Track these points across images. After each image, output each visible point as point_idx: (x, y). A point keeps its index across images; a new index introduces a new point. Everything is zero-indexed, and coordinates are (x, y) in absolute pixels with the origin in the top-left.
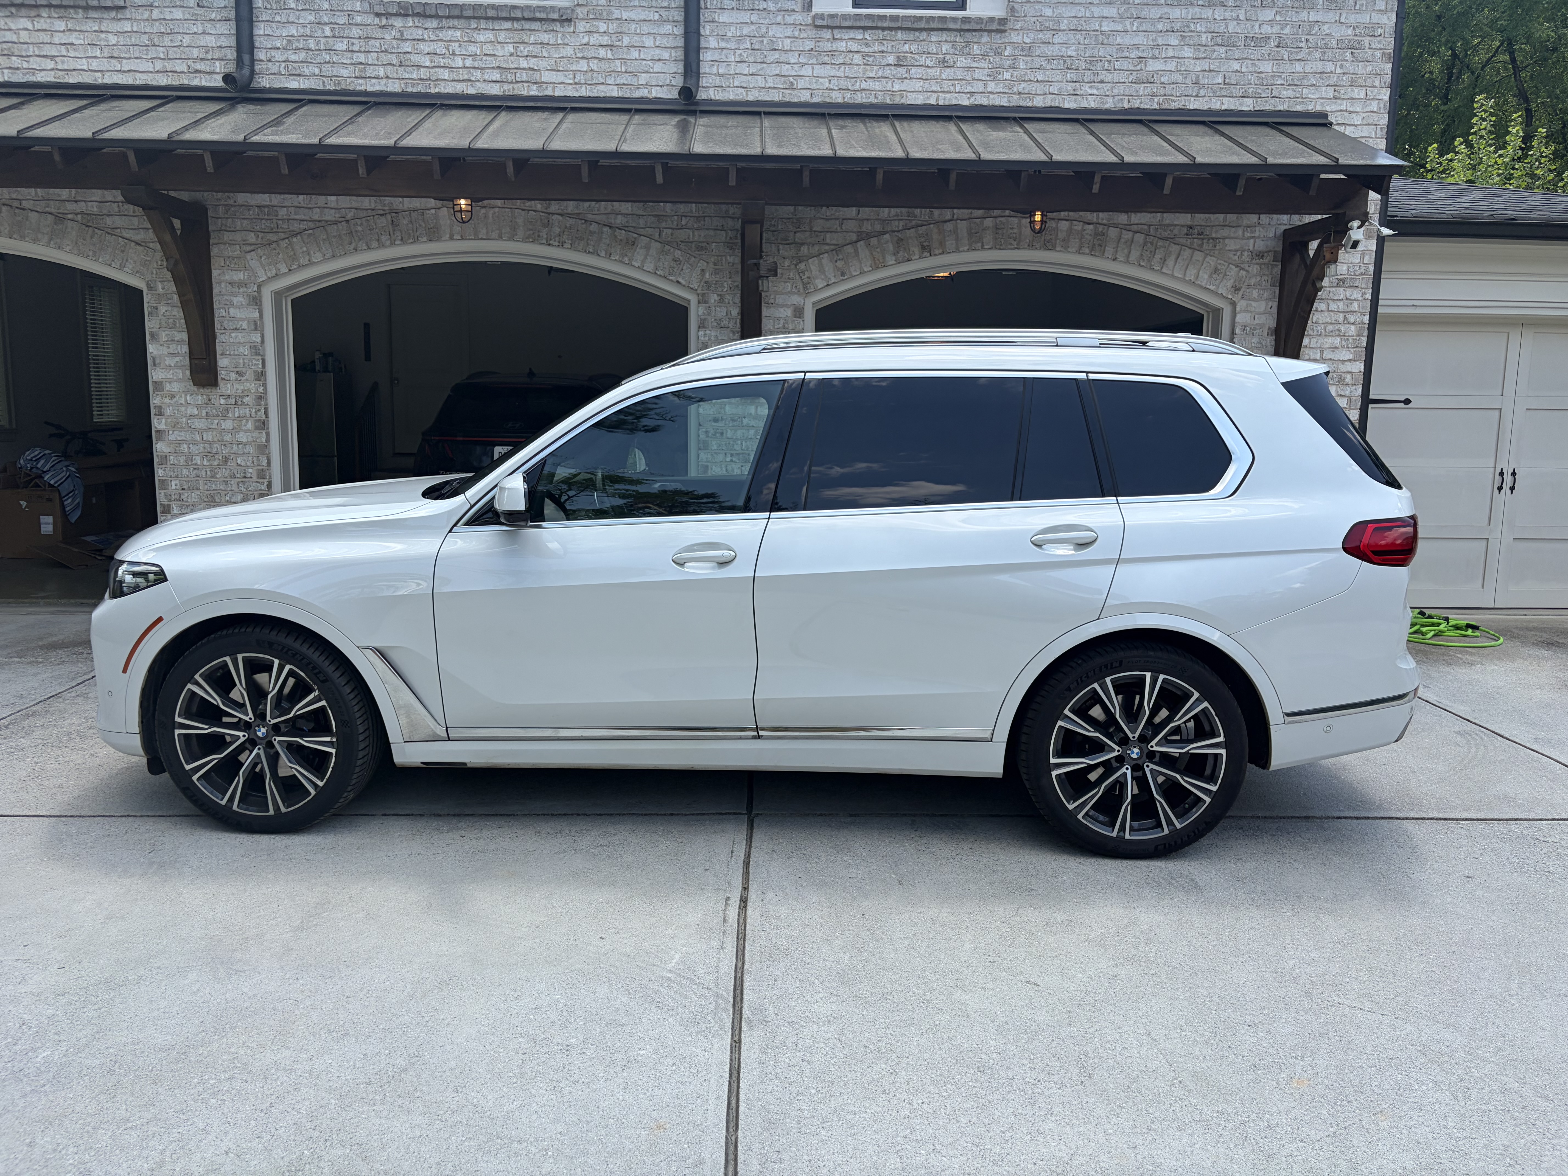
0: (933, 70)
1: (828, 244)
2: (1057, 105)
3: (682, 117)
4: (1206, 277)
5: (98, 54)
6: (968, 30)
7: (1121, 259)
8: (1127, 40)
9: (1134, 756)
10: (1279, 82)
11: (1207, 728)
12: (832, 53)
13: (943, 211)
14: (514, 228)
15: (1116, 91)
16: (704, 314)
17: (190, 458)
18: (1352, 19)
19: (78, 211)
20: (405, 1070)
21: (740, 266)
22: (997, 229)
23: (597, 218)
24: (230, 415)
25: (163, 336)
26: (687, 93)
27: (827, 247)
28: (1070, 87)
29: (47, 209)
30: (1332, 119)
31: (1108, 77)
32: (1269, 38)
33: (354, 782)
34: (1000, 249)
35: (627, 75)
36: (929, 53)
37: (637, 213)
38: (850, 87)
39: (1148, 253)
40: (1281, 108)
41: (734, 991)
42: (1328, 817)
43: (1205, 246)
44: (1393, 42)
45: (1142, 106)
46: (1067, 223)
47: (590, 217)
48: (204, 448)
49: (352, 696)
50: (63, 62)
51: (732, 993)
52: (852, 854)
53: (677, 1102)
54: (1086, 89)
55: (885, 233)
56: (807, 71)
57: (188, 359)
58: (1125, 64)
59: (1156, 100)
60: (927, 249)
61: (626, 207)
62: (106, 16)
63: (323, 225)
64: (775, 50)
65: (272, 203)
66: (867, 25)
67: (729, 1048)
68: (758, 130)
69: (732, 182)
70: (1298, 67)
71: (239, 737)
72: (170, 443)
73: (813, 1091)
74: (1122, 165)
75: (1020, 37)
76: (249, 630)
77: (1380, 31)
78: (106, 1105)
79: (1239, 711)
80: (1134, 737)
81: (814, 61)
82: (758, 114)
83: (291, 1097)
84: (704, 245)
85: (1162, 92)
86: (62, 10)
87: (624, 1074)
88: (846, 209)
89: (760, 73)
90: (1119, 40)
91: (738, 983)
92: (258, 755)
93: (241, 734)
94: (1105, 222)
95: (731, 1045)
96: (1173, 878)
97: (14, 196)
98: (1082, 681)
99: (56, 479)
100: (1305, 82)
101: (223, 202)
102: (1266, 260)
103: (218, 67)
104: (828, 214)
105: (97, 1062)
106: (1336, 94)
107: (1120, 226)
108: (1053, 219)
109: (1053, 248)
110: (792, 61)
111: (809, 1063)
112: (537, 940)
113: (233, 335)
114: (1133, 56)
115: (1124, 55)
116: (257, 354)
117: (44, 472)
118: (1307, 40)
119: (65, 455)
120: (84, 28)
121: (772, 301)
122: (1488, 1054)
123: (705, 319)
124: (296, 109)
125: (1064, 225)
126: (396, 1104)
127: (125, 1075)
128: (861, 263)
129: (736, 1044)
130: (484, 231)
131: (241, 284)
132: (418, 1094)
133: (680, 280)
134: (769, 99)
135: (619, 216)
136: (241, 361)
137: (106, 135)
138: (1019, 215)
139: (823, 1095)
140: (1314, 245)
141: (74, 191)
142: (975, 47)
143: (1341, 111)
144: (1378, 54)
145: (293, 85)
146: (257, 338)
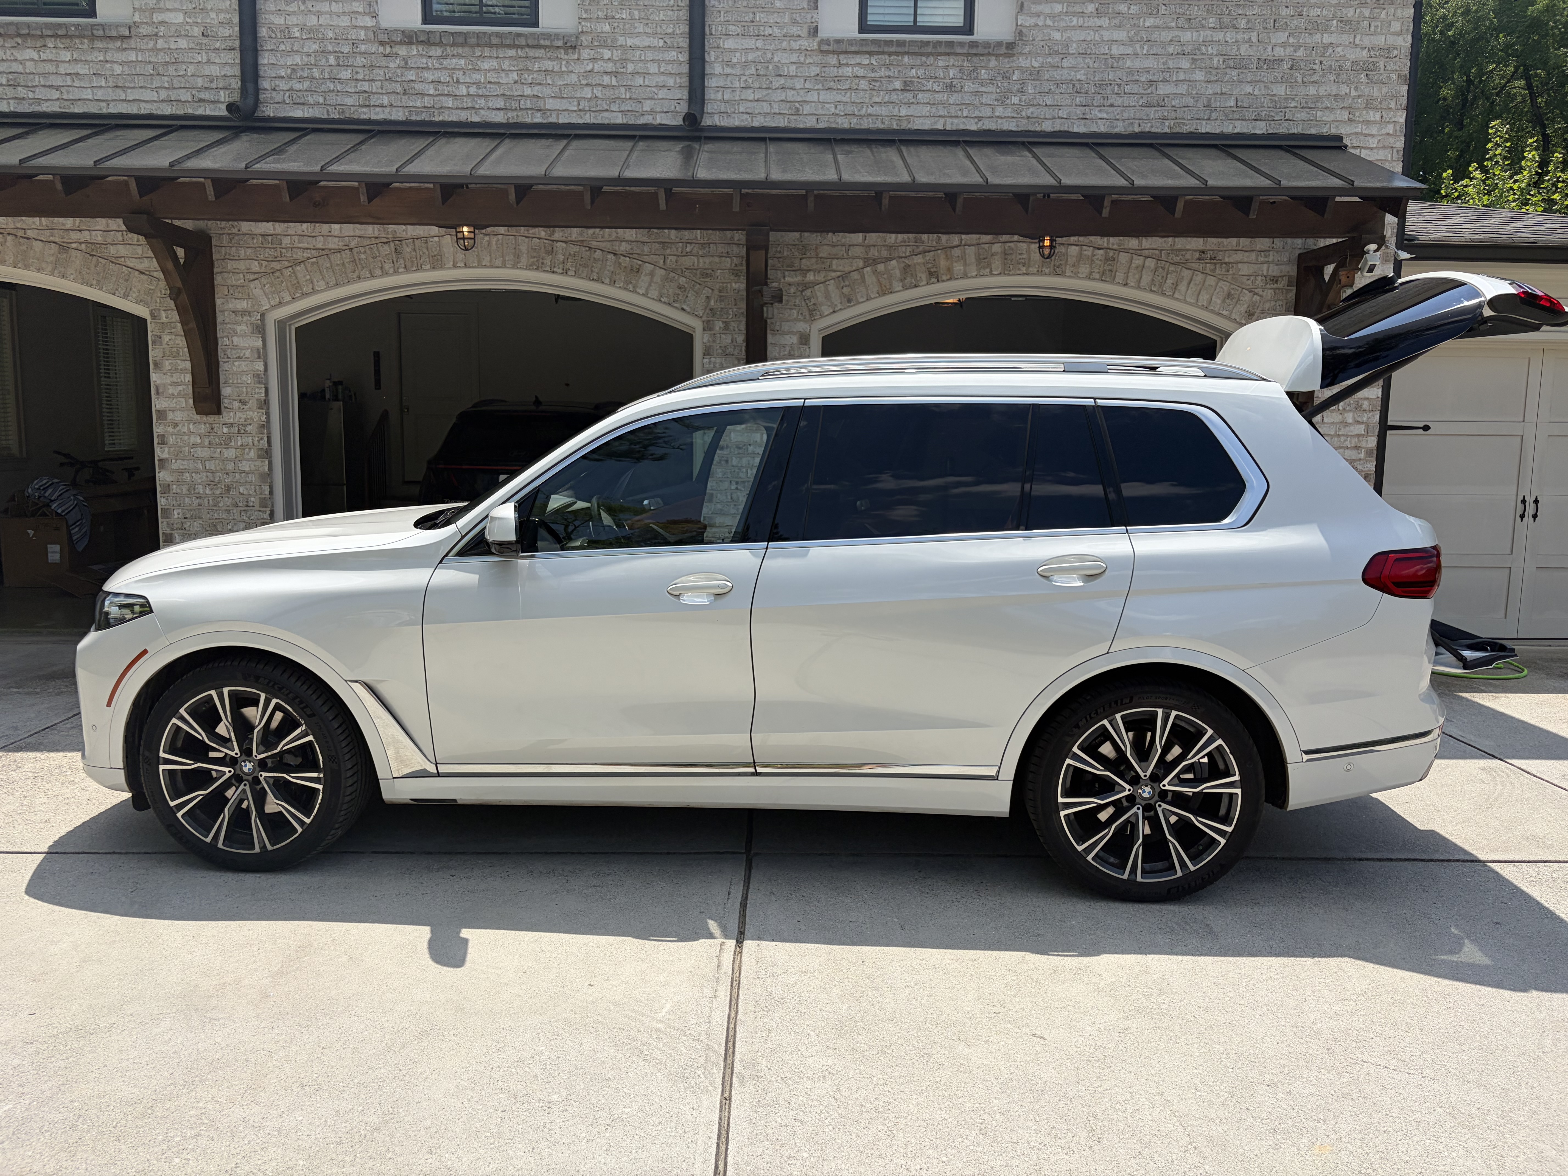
0: (940, 95)
1: (834, 271)
2: (1066, 129)
3: (687, 143)
4: (1219, 302)
5: (103, 84)
6: (976, 55)
7: (1132, 284)
8: (1138, 64)
9: (1146, 795)
10: (1292, 105)
11: (1222, 766)
12: (838, 79)
13: (951, 235)
14: (518, 256)
15: (1126, 115)
16: (709, 341)
17: (192, 487)
18: (1367, 41)
19: (82, 240)
20: (378, 1129)
21: (745, 293)
22: (1006, 254)
23: (602, 245)
24: (233, 444)
25: (167, 365)
26: (692, 119)
27: (834, 274)
28: (1079, 111)
29: (52, 239)
30: (1346, 141)
31: (1119, 101)
32: (1282, 60)
33: (341, 819)
34: (1009, 275)
35: (631, 102)
36: (936, 78)
37: (642, 240)
38: (856, 113)
39: (1160, 278)
40: (1294, 131)
41: (726, 1043)
42: (1350, 859)
43: (1218, 271)
44: (1409, 64)
45: (1153, 130)
46: (1077, 248)
47: (594, 244)
48: (207, 477)
49: (340, 731)
50: (68, 92)
51: (724, 1045)
52: (853, 896)
53: (662, 1165)
54: (1096, 112)
55: (892, 259)
56: (813, 96)
57: (191, 387)
58: (1135, 88)
59: (1167, 124)
60: (934, 275)
61: (630, 234)
62: (111, 46)
63: (326, 253)
64: (780, 75)
65: (277, 232)
66: (873, 49)
67: (718, 1106)
68: (763, 155)
69: (736, 208)
70: (1312, 90)
71: (224, 773)
72: (173, 472)
73: (805, 1155)
74: (1133, 189)
75: (1029, 61)
76: (236, 663)
77: (1395, 52)
78: (65, 1164)
79: (1255, 749)
80: (1145, 776)
81: (820, 86)
82: (763, 139)
83: (258, 1157)
84: (709, 272)
85: (1173, 115)
86: (68, 41)
87: (607, 1135)
88: (852, 235)
89: (766, 98)
90: (1129, 63)
91: (731, 1034)
92: (244, 791)
93: (226, 770)
94: (1115, 247)
95: (721, 1102)
96: (1186, 923)
97: (19, 226)
98: (1091, 718)
99: (64, 508)
100: (1319, 105)
101: (226, 231)
102: (1280, 285)
103: (223, 96)
104: (834, 240)
105: (60, 1116)
106: (1351, 116)
107: (1131, 251)
108: (1063, 244)
109: (1062, 275)
110: (798, 87)
111: (801, 1122)
112: (524, 987)
113: (236, 363)
114: (1143, 79)
115: (1134, 78)
116: (259, 383)
117: (52, 501)
118: (1321, 63)
119: (74, 484)
120: (89, 58)
121: (778, 328)
122: (1522, 1118)
123: (710, 346)
124: (300, 137)
125: (1073, 250)
126: (367, 1166)
127: (88, 1131)
128: (867, 290)
129: (726, 1101)
130: (488, 258)
131: (245, 313)
132: (389, 1155)
133: (685, 307)
134: (774, 125)
135: (623, 243)
136: (244, 390)
137: (109, 164)
138: (1028, 240)
139: (816, 1159)
140: (1329, 269)
141: (78, 220)
142: (983, 71)
143: (1357, 133)
144: (1394, 76)
145: (298, 113)
146: (260, 366)
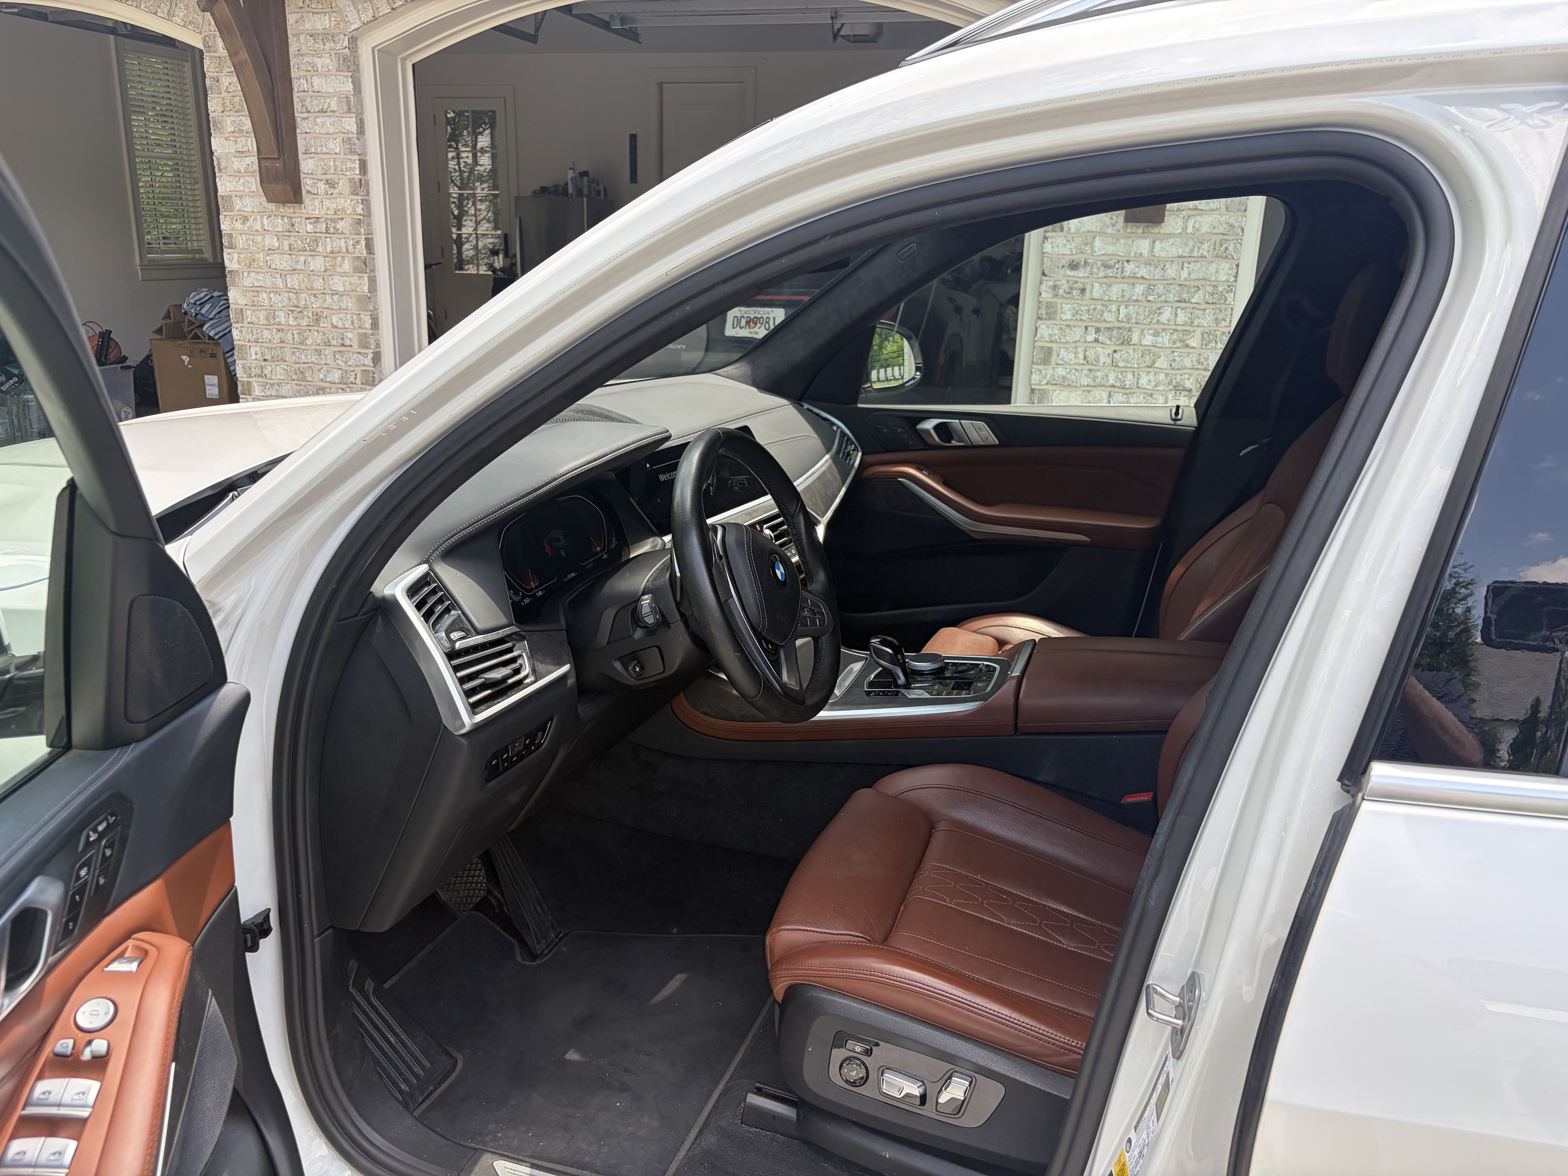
17: (271, 313)
24: (320, 249)
25: (227, 125)
48: (289, 299)
57: (257, 160)
99: (217, 330)
113: (319, 120)
116: (352, 152)
117: (208, 320)
131: (327, 36)
136: (332, 163)
146: (350, 125)
